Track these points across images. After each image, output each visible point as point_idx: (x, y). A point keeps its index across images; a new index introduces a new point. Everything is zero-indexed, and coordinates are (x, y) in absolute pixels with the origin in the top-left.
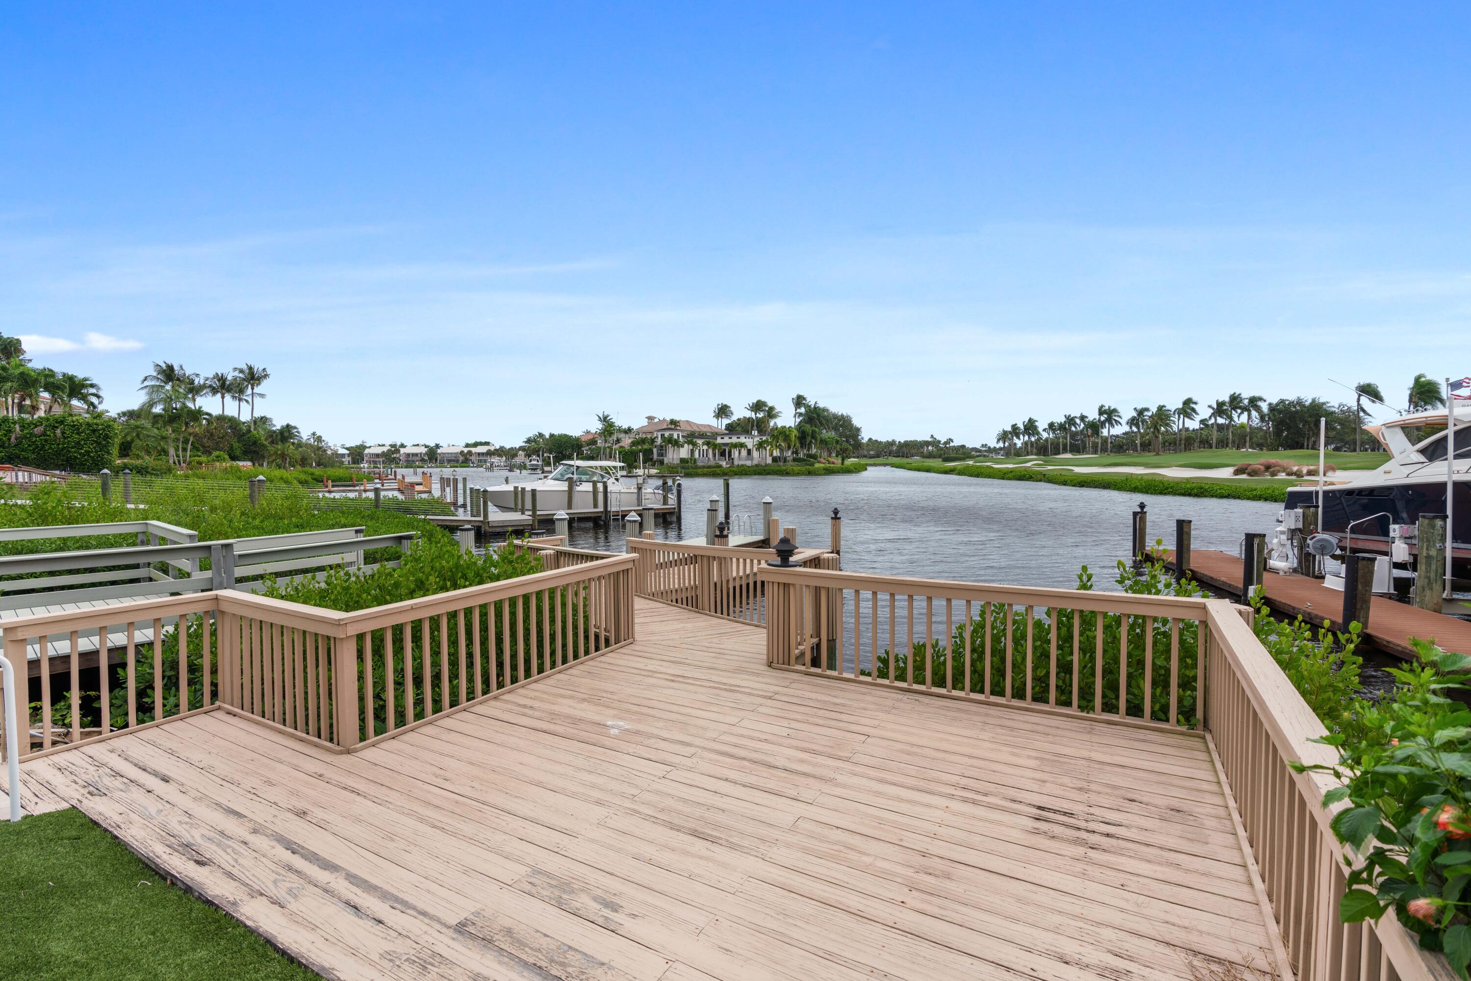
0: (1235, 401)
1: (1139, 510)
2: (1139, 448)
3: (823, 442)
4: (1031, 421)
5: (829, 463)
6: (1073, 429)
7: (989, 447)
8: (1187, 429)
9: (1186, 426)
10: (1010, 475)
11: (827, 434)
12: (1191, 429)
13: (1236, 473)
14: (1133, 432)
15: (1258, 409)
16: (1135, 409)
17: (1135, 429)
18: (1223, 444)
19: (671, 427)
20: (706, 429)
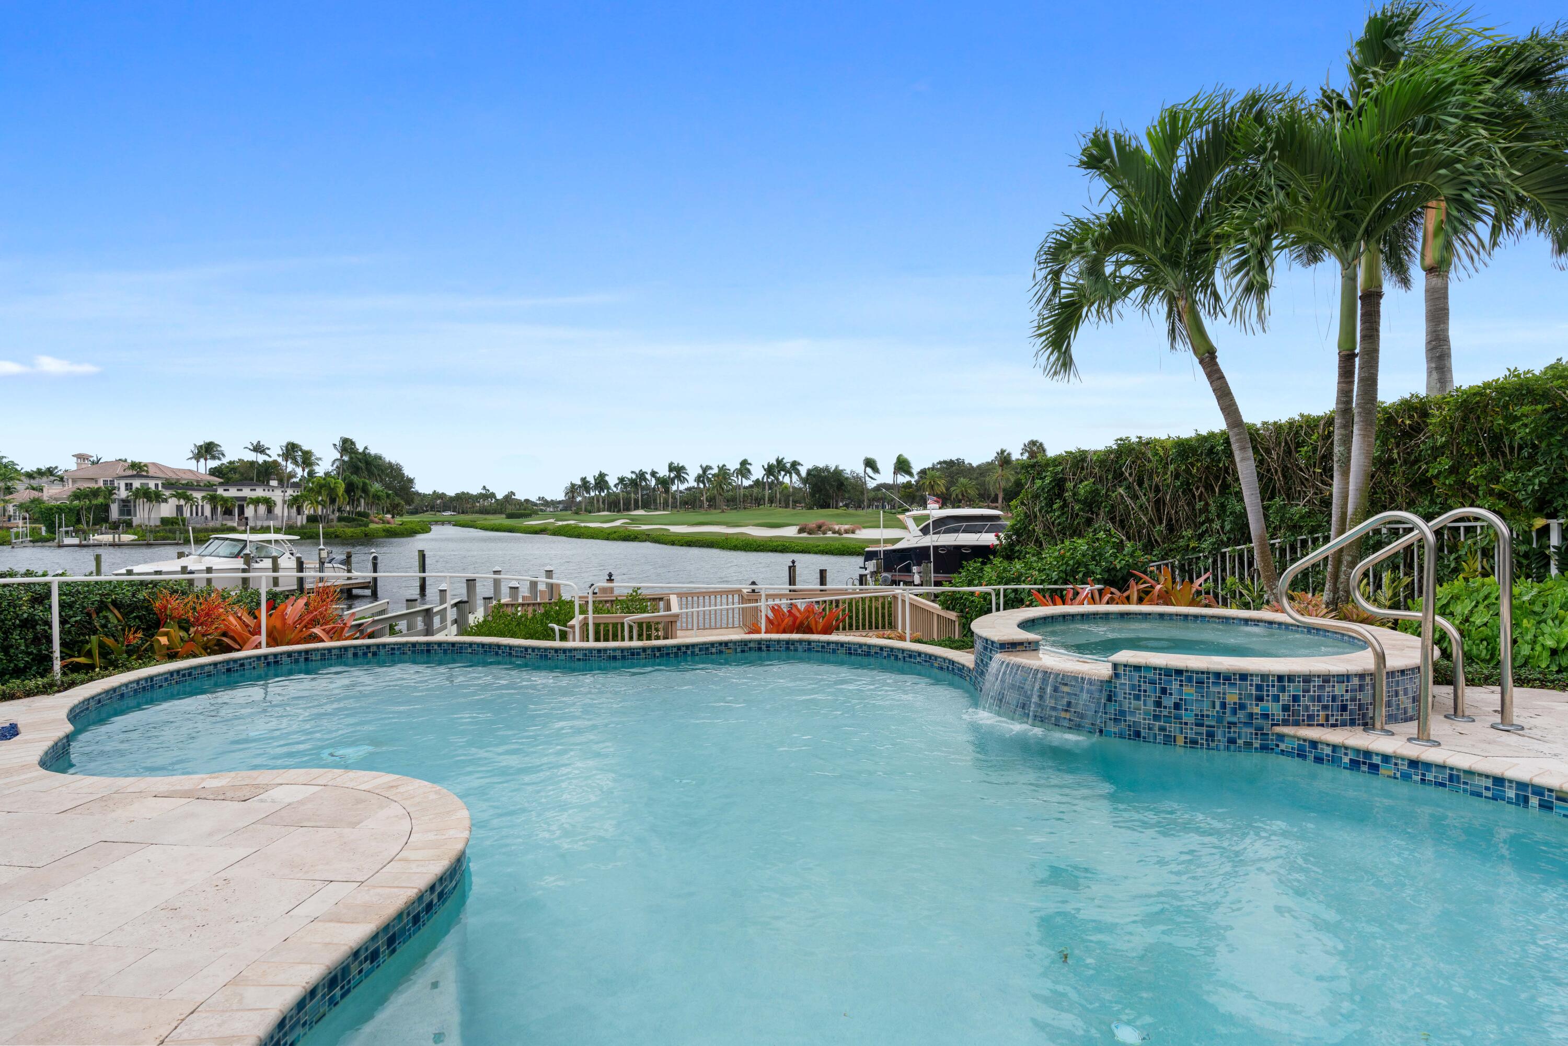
0: (780, 465)
1: (791, 564)
2: (706, 505)
4: (601, 476)
5: (385, 523)
6: (644, 483)
8: (744, 487)
9: (743, 483)
11: (376, 486)
12: (747, 486)
13: (800, 531)
14: (700, 488)
15: (798, 473)
16: (701, 466)
17: (701, 486)
19: (135, 473)
20: (191, 477)
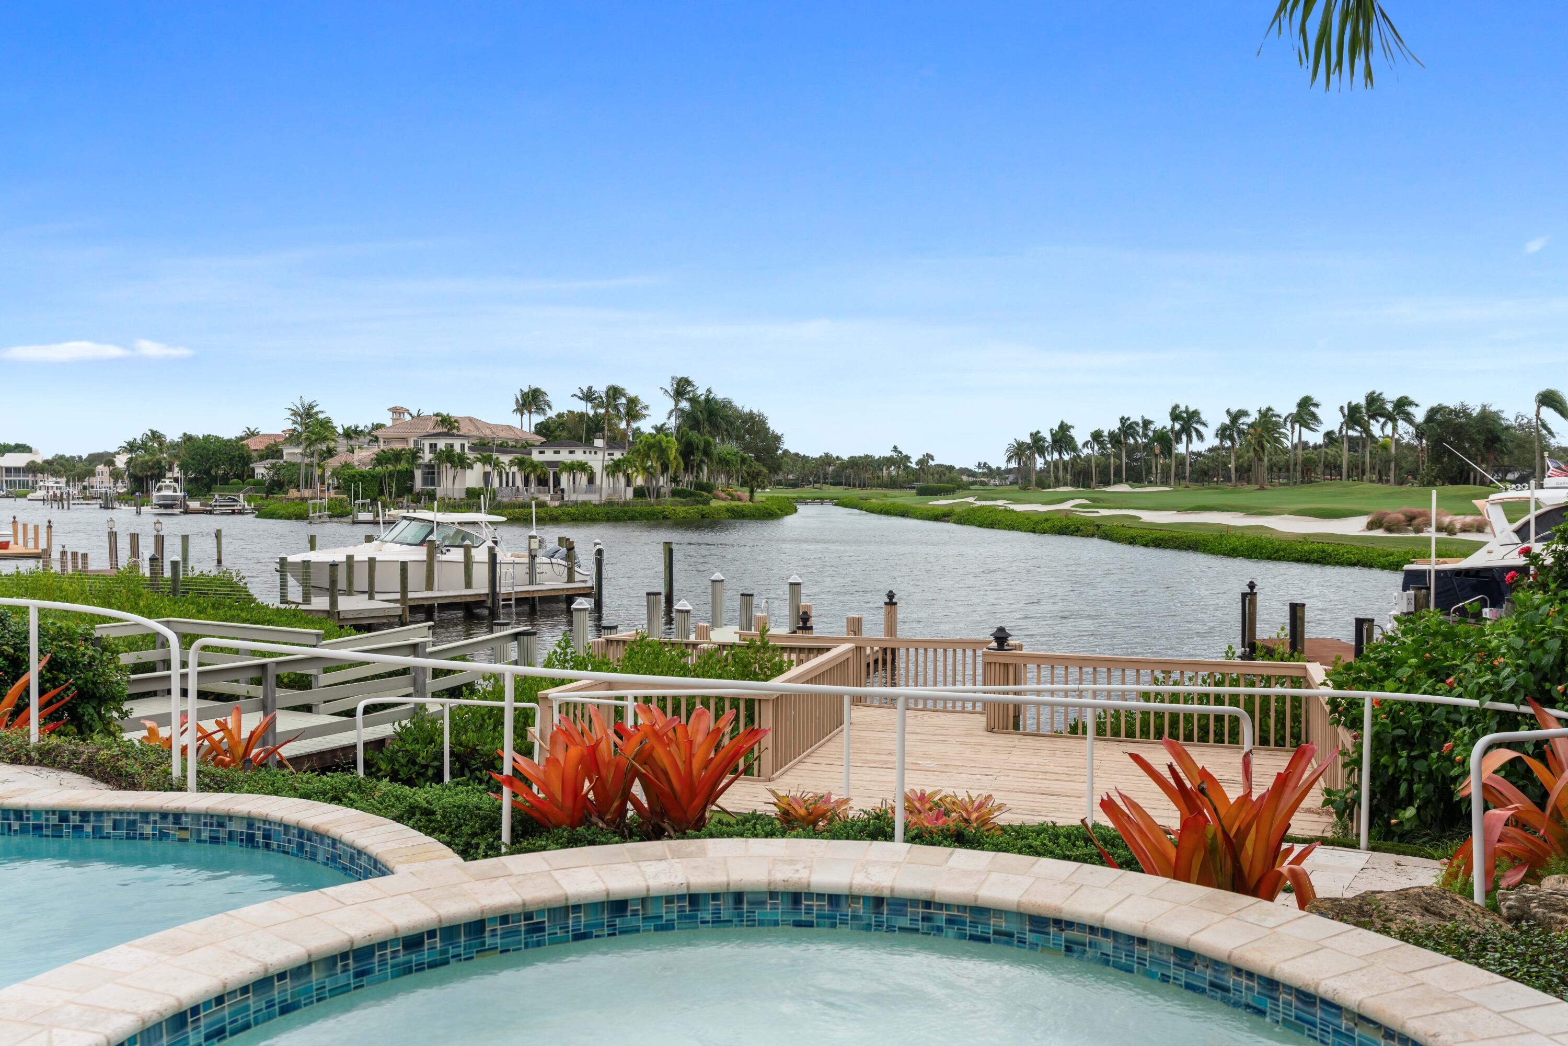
0: (1375, 406)
1: (1249, 591)
2: (1233, 477)
3: (724, 462)
4: (1064, 428)
5: (733, 499)
6: (1131, 441)
7: (990, 468)
8: (1305, 445)
9: (1304, 439)
10: (1045, 526)
11: (726, 447)
12: (1311, 444)
13: (1371, 526)
14: (1224, 448)
15: (1409, 418)
16: (1228, 412)
17: (1228, 443)
18: (1357, 471)
19: (446, 430)
20: (507, 435)
